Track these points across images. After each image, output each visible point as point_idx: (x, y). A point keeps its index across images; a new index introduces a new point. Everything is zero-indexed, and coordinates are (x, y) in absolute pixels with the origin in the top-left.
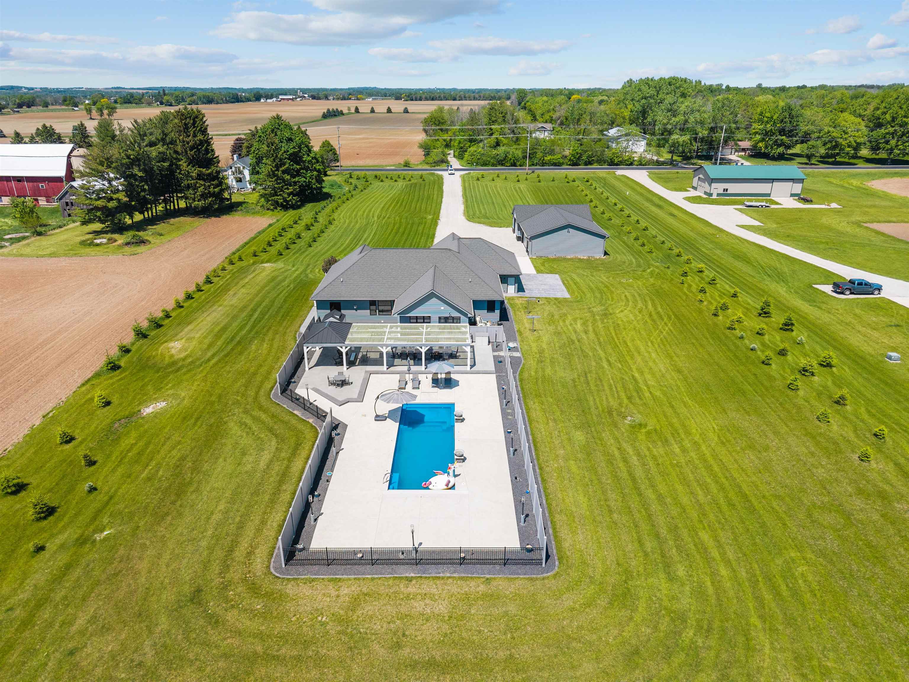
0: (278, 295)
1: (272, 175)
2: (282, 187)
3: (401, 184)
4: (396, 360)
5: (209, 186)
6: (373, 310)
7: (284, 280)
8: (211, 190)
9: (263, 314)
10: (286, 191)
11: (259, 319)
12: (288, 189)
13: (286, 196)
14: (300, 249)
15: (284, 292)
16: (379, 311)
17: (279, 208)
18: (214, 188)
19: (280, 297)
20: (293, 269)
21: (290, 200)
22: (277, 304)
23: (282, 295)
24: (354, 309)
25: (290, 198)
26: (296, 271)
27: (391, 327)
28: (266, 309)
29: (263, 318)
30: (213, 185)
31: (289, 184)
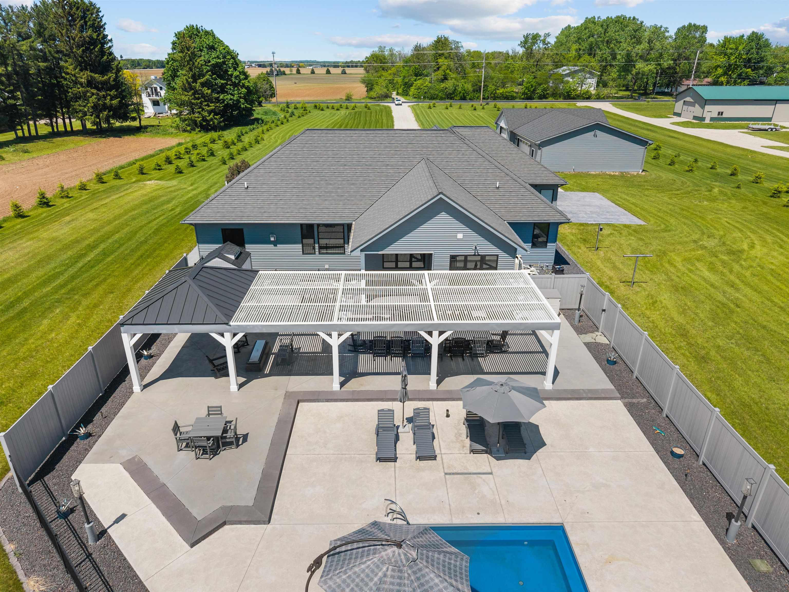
0: (150, 222)
1: (188, 88)
2: (201, 103)
3: (343, 112)
4: (362, 357)
5: (105, 97)
6: (308, 245)
7: (169, 202)
8: (108, 101)
9: (105, 254)
10: (207, 108)
11: (92, 262)
12: (209, 106)
13: (206, 114)
14: (209, 167)
15: (161, 218)
16: (320, 248)
17: (197, 130)
18: (111, 100)
19: (150, 225)
20: (190, 188)
21: (212, 119)
22: (140, 236)
23: (155, 222)
24: (271, 242)
25: (211, 116)
26: (193, 190)
27: (347, 279)
28: (117, 245)
29: (103, 260)
30: (110, 95)
31: (209, 100)
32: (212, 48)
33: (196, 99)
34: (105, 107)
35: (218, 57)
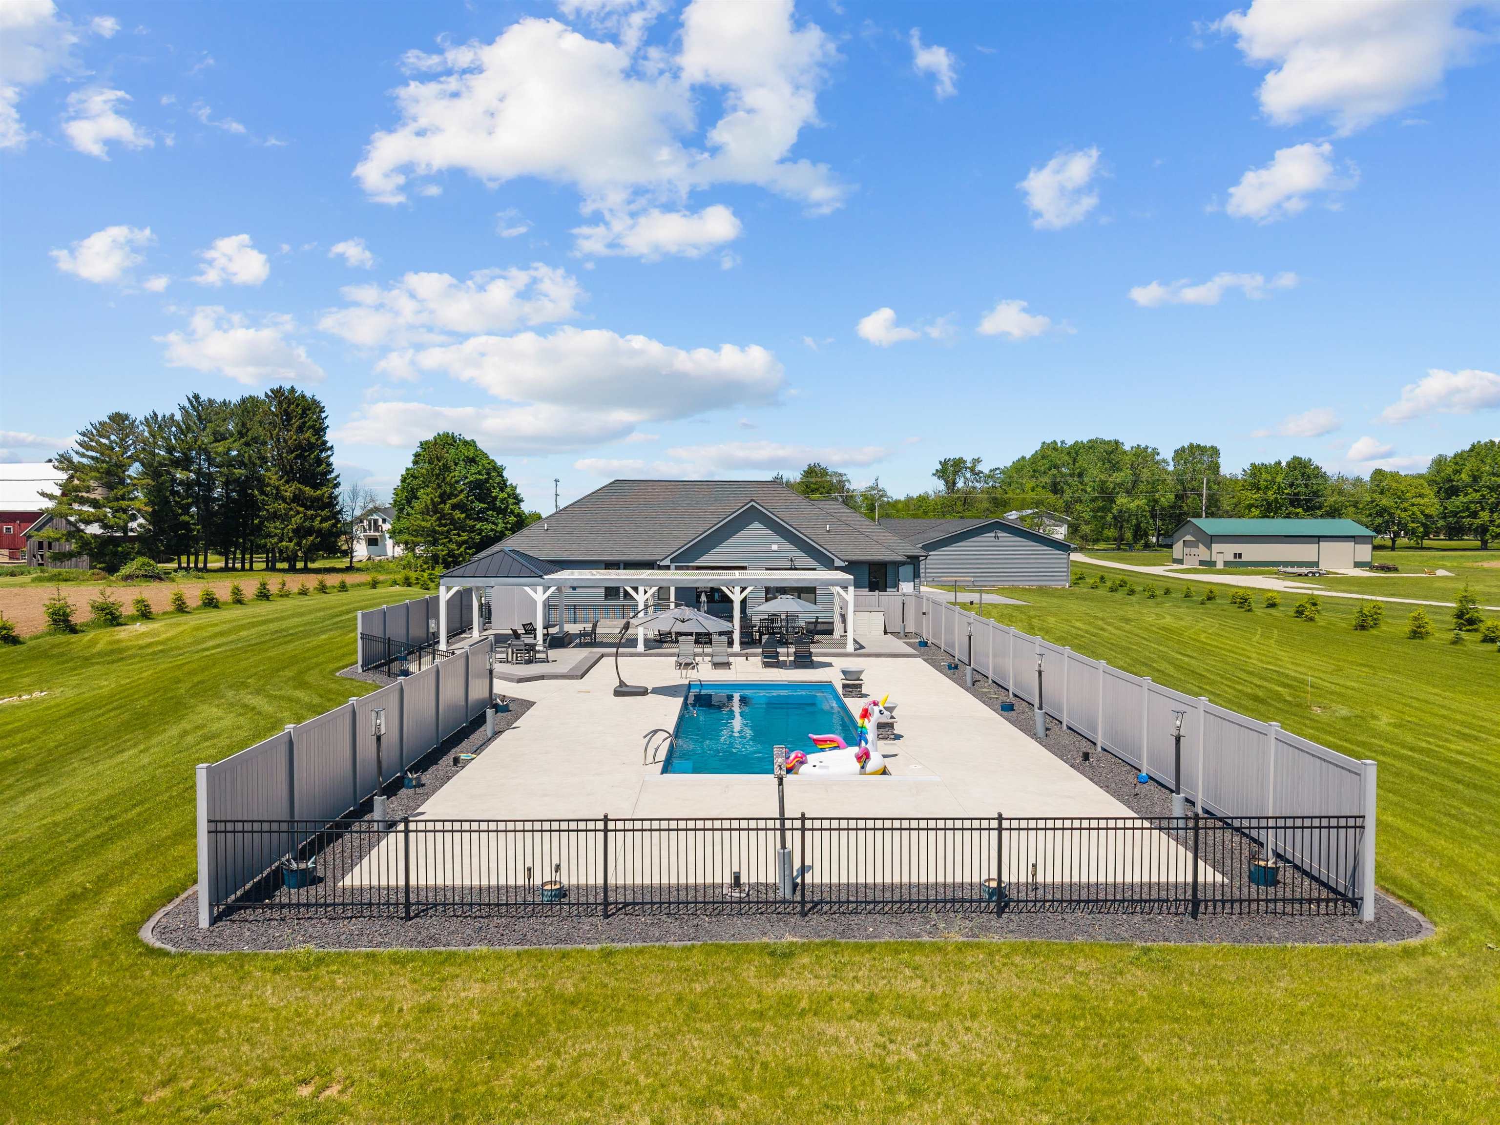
8: (316, 523)
18: (321, 522)
30: (320, 516)
31: (461, 527)
32: (472, 461)
33: (440, 525)
34: (310, 531)
35: (480, 473)
